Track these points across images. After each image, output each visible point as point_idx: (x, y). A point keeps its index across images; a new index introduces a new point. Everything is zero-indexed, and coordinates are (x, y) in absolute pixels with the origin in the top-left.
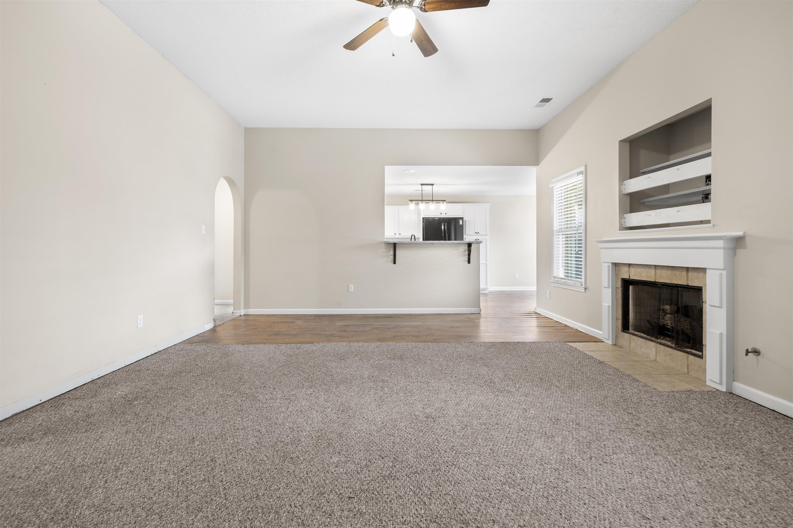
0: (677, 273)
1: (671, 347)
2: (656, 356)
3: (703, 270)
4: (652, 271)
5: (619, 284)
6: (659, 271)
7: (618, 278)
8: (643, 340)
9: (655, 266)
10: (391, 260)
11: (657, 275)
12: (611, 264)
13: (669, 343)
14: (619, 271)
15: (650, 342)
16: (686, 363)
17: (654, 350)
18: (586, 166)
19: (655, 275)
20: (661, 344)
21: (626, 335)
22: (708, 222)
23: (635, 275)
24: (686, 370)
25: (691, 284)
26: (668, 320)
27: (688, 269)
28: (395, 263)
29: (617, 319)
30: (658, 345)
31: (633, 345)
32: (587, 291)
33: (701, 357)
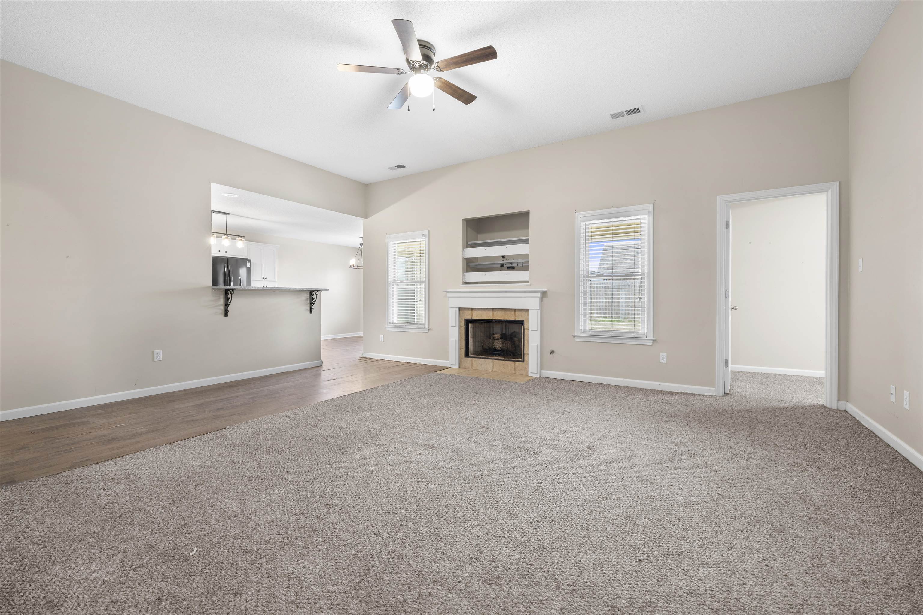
0: (509, 313)
1: (503, 360)
2: (493, 368)
3: (527, 310)
4: (491, 313)
5: (463, 323)
6: (495, 313)
7: (462, 319)
8: (483, 360)
9: (493, 309)
10: (221, 311)
11: (495, 315)
12: (457, 309)
13: (501, 358)
14: (463, 314)
15: (488, 360)
16: (514, 367)
17: (491, 364)
18: (429, 231)
19: (493, 315)
20: (496, 359)
21: (469, 359)
22: (527, 282)
23: (476, 316)
24: (514, 372)
25: (517, 319)
26: (498, 344)
27: (515, 310)
28: (226, 314)
29: (460, 349)
30: (494, 360)
31: (474, 365)
32: (430, 331)
33: (523, 361)
